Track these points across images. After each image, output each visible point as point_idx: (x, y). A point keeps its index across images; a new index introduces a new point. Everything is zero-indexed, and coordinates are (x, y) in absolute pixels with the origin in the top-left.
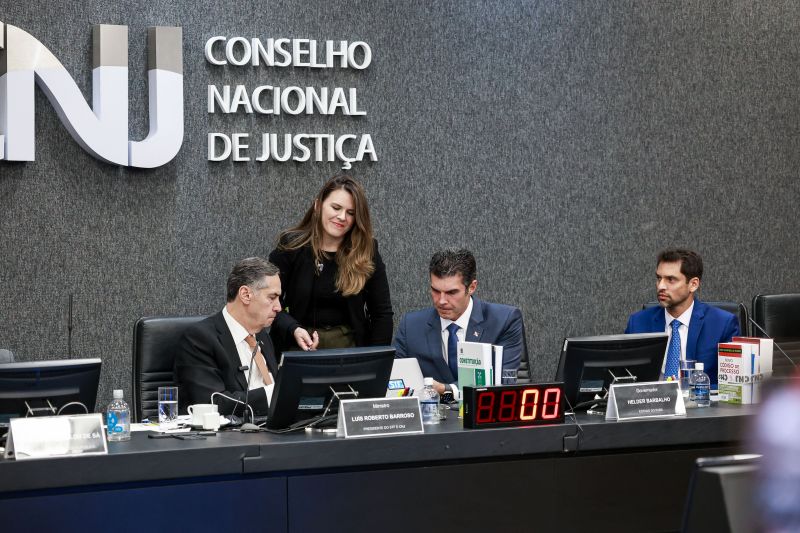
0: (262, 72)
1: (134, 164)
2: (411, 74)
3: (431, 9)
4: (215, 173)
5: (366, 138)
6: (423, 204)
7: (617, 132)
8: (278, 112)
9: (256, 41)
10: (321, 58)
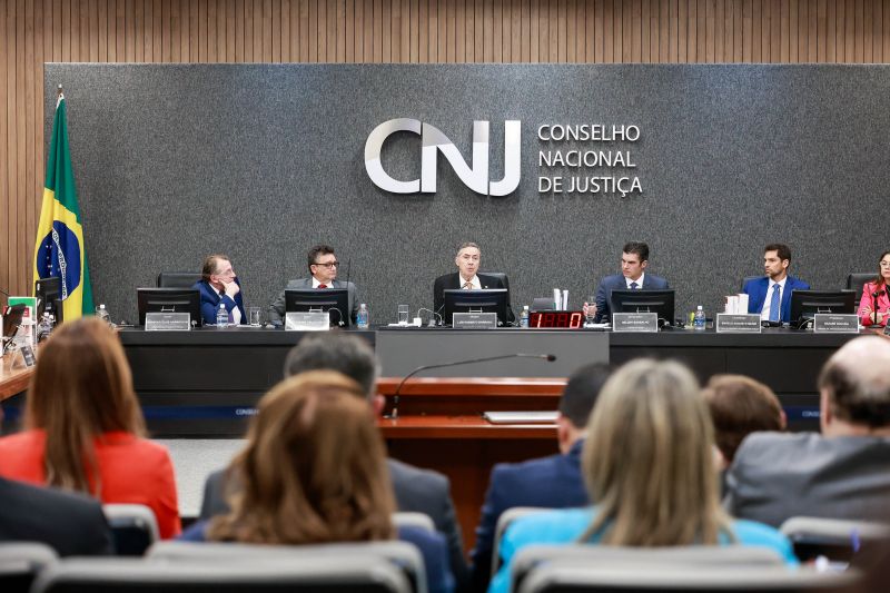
0: (572, 143)
2: (667, 143)
3: (681, 106)
4: (542, 199)
8: (580, 165)
9: (569, 127)
10: (608, 135)
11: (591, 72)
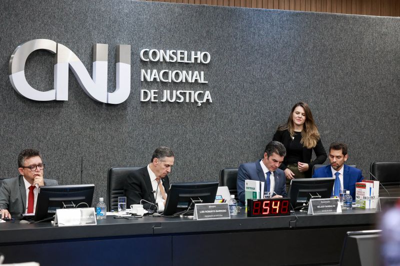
0: (164, 64)
1: (109, 103)
2: (227, 66)
3: (236, 39)
4: (143, 107)
5: (208, 93)
6: (231, 121)
7: (314, 92)
8: (170, 81)
9: (162, 51)
10: (189, 58)
11: (177, 10)
